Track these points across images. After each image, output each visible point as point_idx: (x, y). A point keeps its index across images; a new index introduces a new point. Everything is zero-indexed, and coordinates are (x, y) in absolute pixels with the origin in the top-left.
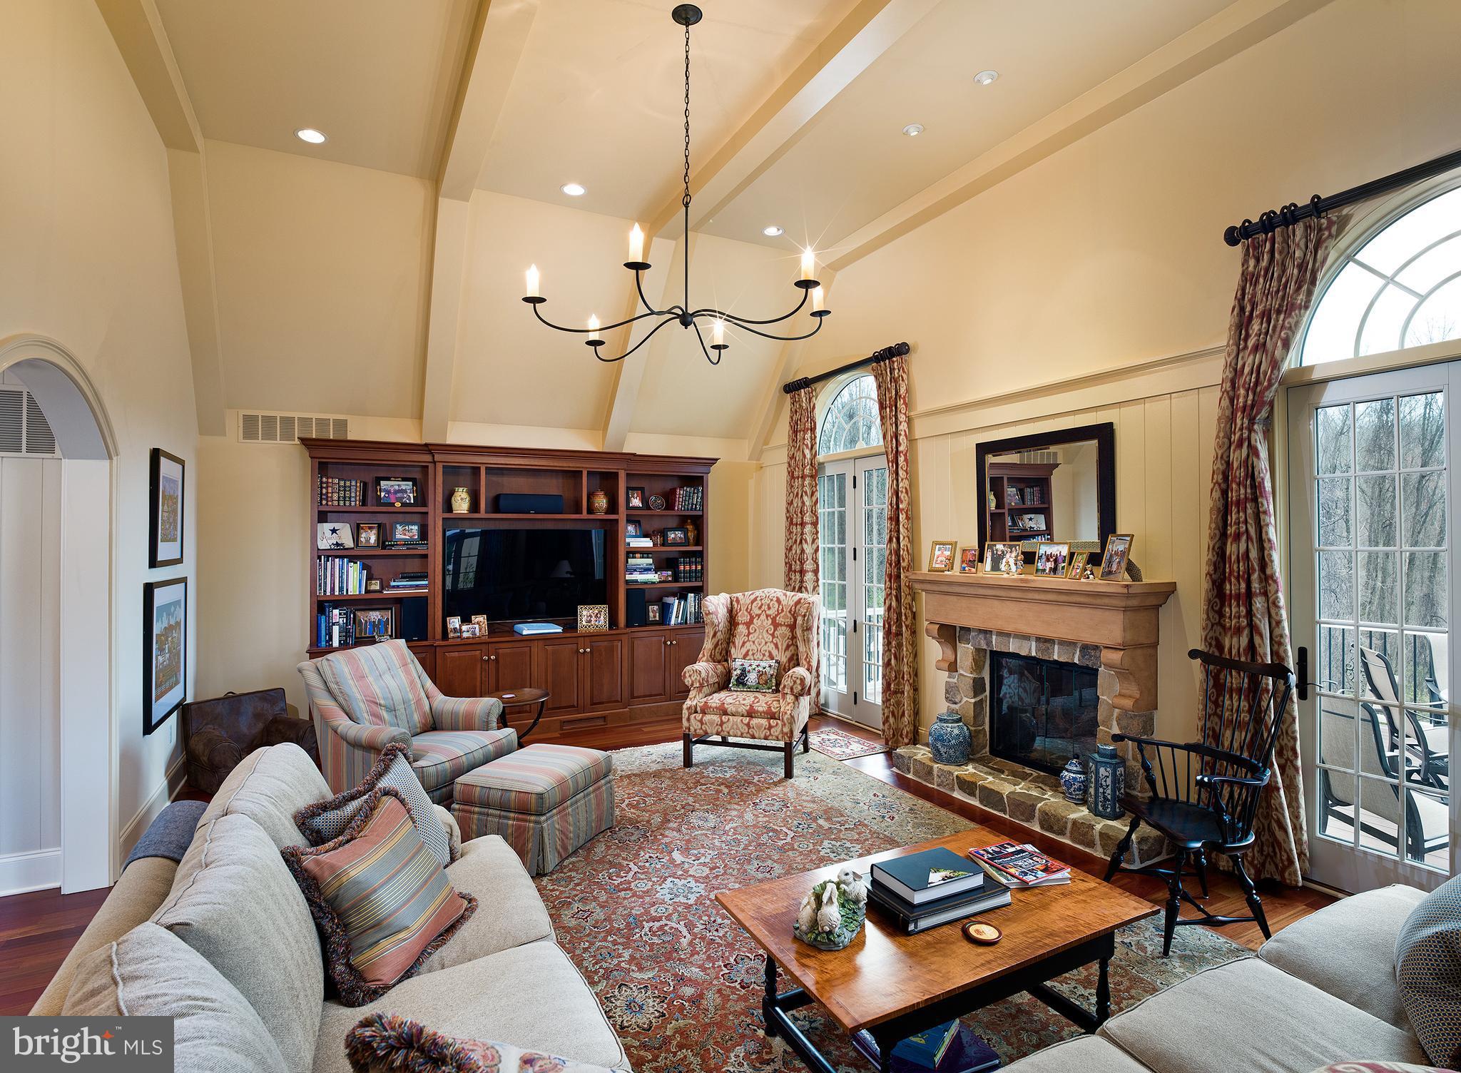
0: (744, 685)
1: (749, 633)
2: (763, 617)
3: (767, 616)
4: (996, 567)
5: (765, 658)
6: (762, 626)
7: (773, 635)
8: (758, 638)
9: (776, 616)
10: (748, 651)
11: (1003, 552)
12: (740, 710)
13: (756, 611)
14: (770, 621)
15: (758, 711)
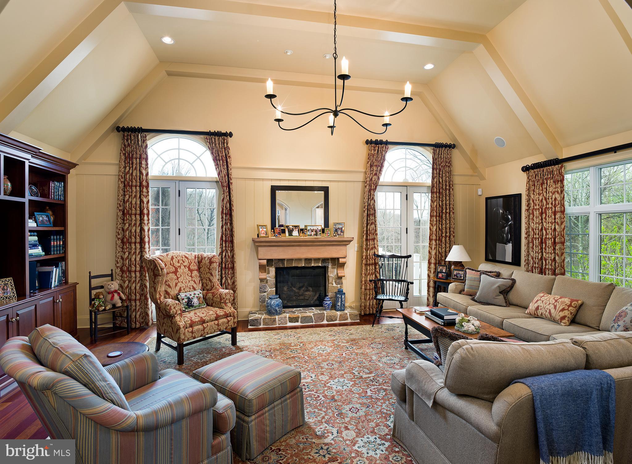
0: (192, 306)
1: (178, 278)
2: (182, 267)
3: (185, 266)
4: (290, 234)
5: (191, 290)
6: (184, 273)
7: (191, 276)
8: (184, 279)
9: (189, 265)
10: (181, 288)
11: (292, 229)
12: (212, 318)
13: (177, 265)
14: (187, 269)
15: (221, 316)
